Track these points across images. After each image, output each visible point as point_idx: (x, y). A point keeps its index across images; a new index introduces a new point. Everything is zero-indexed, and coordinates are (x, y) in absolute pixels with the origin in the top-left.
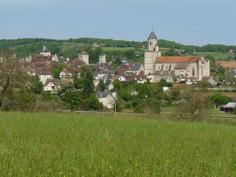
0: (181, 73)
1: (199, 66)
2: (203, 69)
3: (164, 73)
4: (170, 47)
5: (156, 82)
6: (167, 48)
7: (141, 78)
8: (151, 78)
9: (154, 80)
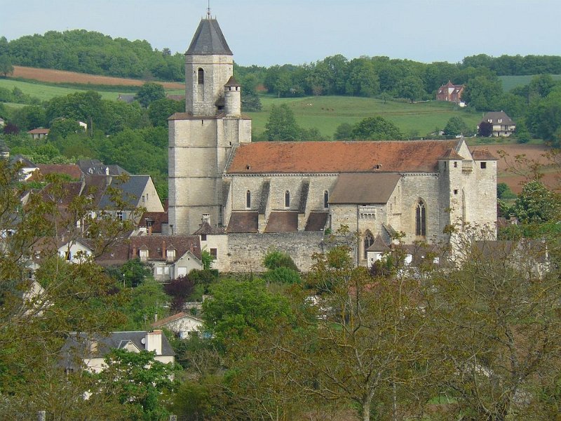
0: (364, 224)
1: (452, 188)
2: (467, 203)
3: (275, 226)
4: (126, 71)
5: (241, 268)
6: (112, 75)
7: (171, 249)
8: (214, 251)
9: (228, 261)
